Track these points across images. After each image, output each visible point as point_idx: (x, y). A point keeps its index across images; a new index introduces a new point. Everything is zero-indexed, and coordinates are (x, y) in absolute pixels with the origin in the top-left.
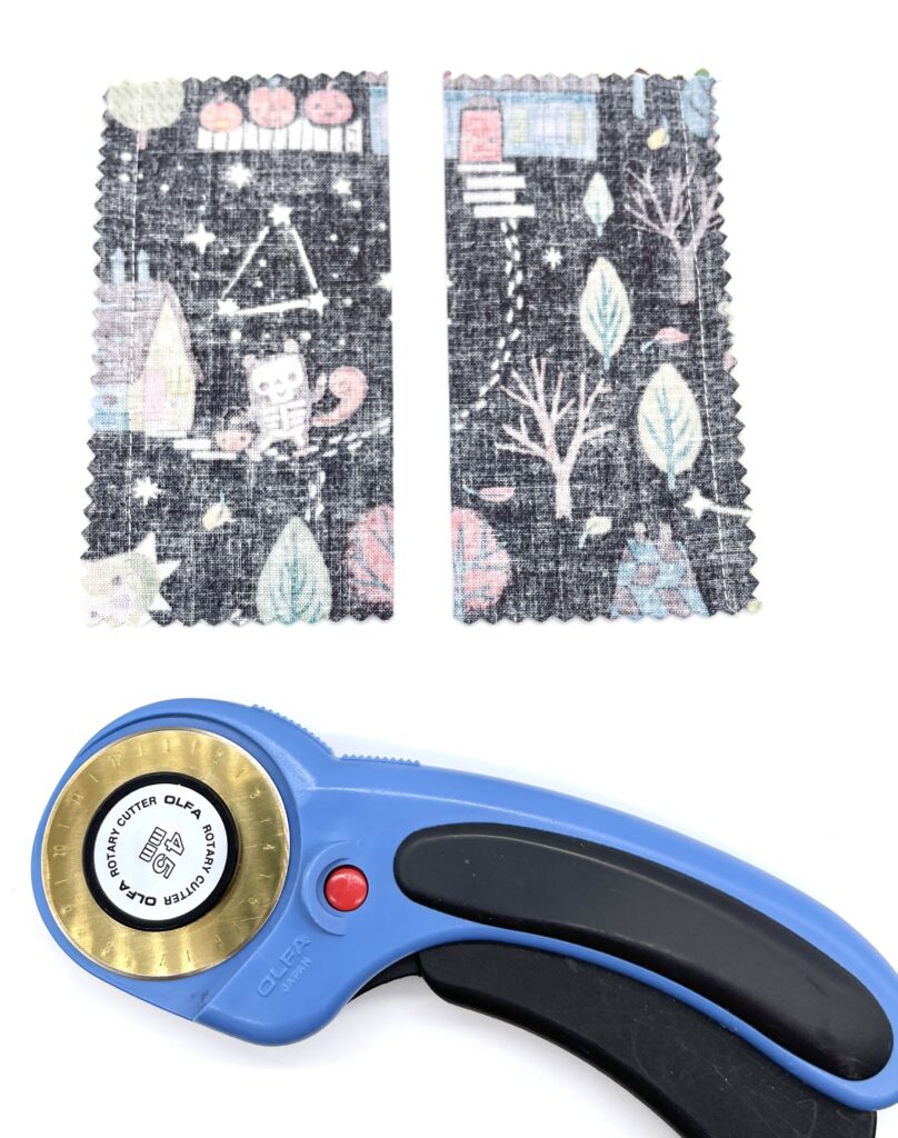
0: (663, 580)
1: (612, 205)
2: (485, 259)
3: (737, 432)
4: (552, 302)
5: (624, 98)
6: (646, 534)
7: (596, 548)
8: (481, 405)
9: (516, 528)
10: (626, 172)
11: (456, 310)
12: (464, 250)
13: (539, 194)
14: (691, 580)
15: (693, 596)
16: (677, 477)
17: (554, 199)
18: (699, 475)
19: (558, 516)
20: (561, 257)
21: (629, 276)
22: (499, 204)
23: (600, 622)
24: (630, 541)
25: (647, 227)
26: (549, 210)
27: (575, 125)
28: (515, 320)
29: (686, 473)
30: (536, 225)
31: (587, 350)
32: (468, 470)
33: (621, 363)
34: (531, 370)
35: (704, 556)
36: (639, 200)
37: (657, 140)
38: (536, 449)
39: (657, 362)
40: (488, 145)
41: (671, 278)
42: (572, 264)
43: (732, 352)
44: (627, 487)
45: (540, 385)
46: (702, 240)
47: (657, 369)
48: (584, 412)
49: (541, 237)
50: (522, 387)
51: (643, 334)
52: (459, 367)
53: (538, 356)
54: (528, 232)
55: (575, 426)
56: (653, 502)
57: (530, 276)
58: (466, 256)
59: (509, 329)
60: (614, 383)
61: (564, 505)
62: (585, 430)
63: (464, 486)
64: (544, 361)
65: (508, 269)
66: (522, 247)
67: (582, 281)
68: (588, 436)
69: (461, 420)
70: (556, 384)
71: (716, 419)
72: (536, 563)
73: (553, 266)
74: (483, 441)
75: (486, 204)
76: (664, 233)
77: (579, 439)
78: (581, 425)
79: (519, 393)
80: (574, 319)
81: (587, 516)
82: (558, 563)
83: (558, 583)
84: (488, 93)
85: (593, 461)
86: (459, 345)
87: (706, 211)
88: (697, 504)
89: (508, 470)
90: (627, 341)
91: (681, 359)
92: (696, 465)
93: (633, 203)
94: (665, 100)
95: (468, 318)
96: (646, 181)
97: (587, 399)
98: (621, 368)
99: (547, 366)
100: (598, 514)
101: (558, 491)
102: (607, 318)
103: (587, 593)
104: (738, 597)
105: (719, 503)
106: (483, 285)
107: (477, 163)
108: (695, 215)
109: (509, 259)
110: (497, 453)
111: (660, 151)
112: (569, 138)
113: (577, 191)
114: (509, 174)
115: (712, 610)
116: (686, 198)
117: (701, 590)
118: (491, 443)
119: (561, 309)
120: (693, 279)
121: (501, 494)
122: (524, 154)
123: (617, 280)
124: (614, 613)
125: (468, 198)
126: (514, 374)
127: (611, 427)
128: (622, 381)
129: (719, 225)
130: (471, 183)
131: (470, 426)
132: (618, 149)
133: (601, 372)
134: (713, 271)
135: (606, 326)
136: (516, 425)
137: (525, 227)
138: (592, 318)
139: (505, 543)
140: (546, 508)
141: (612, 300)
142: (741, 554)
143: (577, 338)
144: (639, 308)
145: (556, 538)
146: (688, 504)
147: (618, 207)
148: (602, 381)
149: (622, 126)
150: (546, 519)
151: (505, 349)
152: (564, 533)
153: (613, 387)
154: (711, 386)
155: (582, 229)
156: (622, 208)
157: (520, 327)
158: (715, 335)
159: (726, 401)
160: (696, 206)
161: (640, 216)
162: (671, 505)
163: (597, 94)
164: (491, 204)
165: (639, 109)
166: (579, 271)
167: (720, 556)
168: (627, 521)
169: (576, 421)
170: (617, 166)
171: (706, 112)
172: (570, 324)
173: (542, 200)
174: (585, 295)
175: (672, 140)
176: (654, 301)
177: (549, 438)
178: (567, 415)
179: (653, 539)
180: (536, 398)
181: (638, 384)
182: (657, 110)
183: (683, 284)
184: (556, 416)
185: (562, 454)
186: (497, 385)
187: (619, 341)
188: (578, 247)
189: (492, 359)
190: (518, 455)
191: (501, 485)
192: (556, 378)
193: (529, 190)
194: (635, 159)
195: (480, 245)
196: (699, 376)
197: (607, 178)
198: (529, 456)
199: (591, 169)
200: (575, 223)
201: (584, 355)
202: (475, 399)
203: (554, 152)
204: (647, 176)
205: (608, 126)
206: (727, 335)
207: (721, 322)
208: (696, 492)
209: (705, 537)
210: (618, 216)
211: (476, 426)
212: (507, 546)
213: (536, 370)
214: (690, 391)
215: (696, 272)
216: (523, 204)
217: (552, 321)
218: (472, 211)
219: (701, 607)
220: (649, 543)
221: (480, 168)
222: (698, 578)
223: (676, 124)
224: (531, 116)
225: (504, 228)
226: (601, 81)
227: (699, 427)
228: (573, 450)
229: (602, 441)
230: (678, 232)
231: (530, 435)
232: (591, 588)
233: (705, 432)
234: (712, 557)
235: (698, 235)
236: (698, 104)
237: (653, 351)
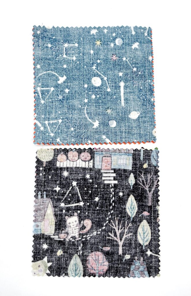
0: (140, 269)
1: (135, 181)
2: (106, 194)
3: (158, 237)
4: (120, 204)
5: (138, 155)
6: (138, 259)
7: (127, 262)
8: (104, 228)
9: (110, 257)
10: (138, 173)
11: (100, 205)
12: (102, 191)
13: (119, 178)
14: (146, 269)
15: (146, 273)
16: (145, 246)
17: (122, 179)
18: (150, 246)
19: (119, 254)
20: (123, 194)
21: (137, 199)
22: (110, 180)
23: (127, 278)
24: (134, 261)
25: (142, 187)
26: (121, 182)
27: (127, 161)
28: (112, 208)
29: (147, 245)
30: (118, 186)
31: (128, 216)
32: (100, 243)
33: (135, 219)
34: (115, 220)
35: (149, 264)
36: (141, 180)
37: (145, 166)
38: (115, 238)
39: (143, 219)
40: (108, 166)
41: (146, 200)
42: (125, 196)
43: (159, 218)
44: (134, 248)
45: (117, 224)
46: (154, 191)
47: (142, 221)
48: (126, 230)
49: (119, 189)
50: (113, 224)
51: (140, 213)
52: (100, 219)
53: (117, 217)
54: (116, 187)
55: (124, 233)
56: (140, 252)
57: (116, 198)
58: (102, 192)
59: (111, 210)
60: (133, 224)
61: (120, 252)
62: (126, 234)
63: (100, 247)
64: (118, 218)
65: (111, 196)
66: (114, 191)
67: (127, 200)
68: (127, 236)
69: (100, 231)
70: (120, 223)
71: (154, 233)
72: (114, 264)
73: (121, 196)
74: (104, 236)
75: (107, 180)
76: (146, 188)
77: (125, 237)
78: (125, 233)
79: (112, 225)
80: (125, 209)
81: (125, 255)
82: (118, 265)
83: (118, 269)
84: (108, 153)
85: (127, 242)
86: (100, 214)
87: (155, 183)
88: (149, 253)
89: (109, 243)
90: (136, 214)
91: (148, 219)
92: (149, 244)
93: (139, 181)
94: (148, 156)
95: (102, 207)
96: (142, 176)
97: (127, 227)
98: (135, 220)
99: (119, 219)
100: (128, 254)
101: (119, 249)
102: (132, 209)
103: (124, 271)
104: (155, 273)
105: (154, 253)
106: (106, 200)
107: (105, 170)
108: (153, 184)
109: (111, 194)
110: (107, 239)
111: (146, 169)
112: (126, 164)
113: (127, 177)
114: (112, 173)
115: (150, 276)
116: (151, 180)
117: (148, 271)
118: (106, 237)
119: (122, 206)
120: (151, 200)
121: (107, 249)
122: (116, 168)
123: (135, 200)
124: (130, 276)
125: (103, 178)
126: (112, 221)
127: (132, 234)
128: (135, 223)
129: (158, 187)
130: (104, 175)
131: (101, 233)
132: (137, 167)
133: (130, 221)
134: (156, 199)
135: (132, 210)
136: (111, 232)
137: (115, 186)
138: (129, 209)
139: (108, 260)
140: (117, 252)
141: (133, 205)
142: (157, 265)
143: (126, 213)
144: (139, 207)
145: (118, 259)
146: (147, 253)
147: (136, 181)
148: (131, 223)
149: (138, 162)
150: (116, 255)
151: (110, 215)
152: (120, 258)
153: (133, 225)
154: (154, 225)
155: (128, 187)
156: (137, 182)
157: (113, 210)
158: (155, 214)
159: (157, 229)
160: (153, 182)
161: (141, 184)
162: (143, 253)
163: (132, 153)
164: (108, 180)
165: (142, 158)
166: (126, 198)
167: (153, 264)
168: (134, 256)
169: (124, 232)
170: (136, 171)
171: (156, 159)
172: (124, 210)
173: (119, 179)
174: (127, 203)
175: (148, 166)
176: (142, 205)
177: (118, 236)
178: (122, 231)
179: (139, 260)
180: (116, 227)
181: (138, 224)
182: (145, 159)
183: (149, 202)
184: (120, 231)
185: (121, 240)
186: (108, 223)
187: (135, 214)
188: (126, 191)
189: (107, 217)
190: (111, 240)
191: (107, 246)
192: (121, 222)
193: (117, 177)
194: (140, 170)
195: (105, 190)
196: (151, 223)
197: (134, 174)
198: (114, 240)
199: (131, 172)
200: (126, 185)
201: (127, 217)
202: (103, 226)
203: (123, 168)
204: (143, 174)
205: (135, 162)
206: (158, 214)
207: (157, 211)
208: (149, 250)
209: (150, 261)
210: (136, 184)
211: (103, 233)
212: (108, 261)
213: (116, 220)
214: (149, 226)
215: (152, 199)
216: (115, 180)
217: (120, 209)
218: (104, 182)
219: (148, 275)
220: (138, 261)
221: (106, 171)
222: (148, 269)
223: (150, 162)
224: (118, 159)
225: (111, 186)
226: (134, 150)
227: (150, 235)
228: (123, 239)
229: (129, 237)
230: (149, 188)
231: (114, 235)
232: (125, 271)
233: (152, 236)
234: (151, 265)
235: (153, 189)
236: (155, 157)
237: (142, 217)
